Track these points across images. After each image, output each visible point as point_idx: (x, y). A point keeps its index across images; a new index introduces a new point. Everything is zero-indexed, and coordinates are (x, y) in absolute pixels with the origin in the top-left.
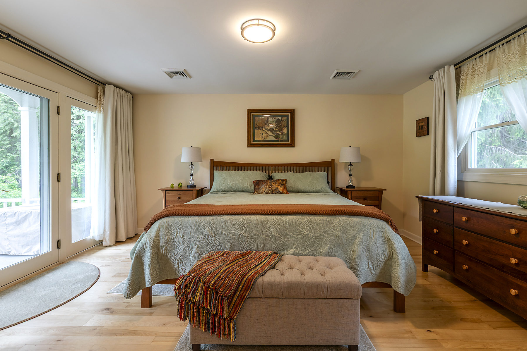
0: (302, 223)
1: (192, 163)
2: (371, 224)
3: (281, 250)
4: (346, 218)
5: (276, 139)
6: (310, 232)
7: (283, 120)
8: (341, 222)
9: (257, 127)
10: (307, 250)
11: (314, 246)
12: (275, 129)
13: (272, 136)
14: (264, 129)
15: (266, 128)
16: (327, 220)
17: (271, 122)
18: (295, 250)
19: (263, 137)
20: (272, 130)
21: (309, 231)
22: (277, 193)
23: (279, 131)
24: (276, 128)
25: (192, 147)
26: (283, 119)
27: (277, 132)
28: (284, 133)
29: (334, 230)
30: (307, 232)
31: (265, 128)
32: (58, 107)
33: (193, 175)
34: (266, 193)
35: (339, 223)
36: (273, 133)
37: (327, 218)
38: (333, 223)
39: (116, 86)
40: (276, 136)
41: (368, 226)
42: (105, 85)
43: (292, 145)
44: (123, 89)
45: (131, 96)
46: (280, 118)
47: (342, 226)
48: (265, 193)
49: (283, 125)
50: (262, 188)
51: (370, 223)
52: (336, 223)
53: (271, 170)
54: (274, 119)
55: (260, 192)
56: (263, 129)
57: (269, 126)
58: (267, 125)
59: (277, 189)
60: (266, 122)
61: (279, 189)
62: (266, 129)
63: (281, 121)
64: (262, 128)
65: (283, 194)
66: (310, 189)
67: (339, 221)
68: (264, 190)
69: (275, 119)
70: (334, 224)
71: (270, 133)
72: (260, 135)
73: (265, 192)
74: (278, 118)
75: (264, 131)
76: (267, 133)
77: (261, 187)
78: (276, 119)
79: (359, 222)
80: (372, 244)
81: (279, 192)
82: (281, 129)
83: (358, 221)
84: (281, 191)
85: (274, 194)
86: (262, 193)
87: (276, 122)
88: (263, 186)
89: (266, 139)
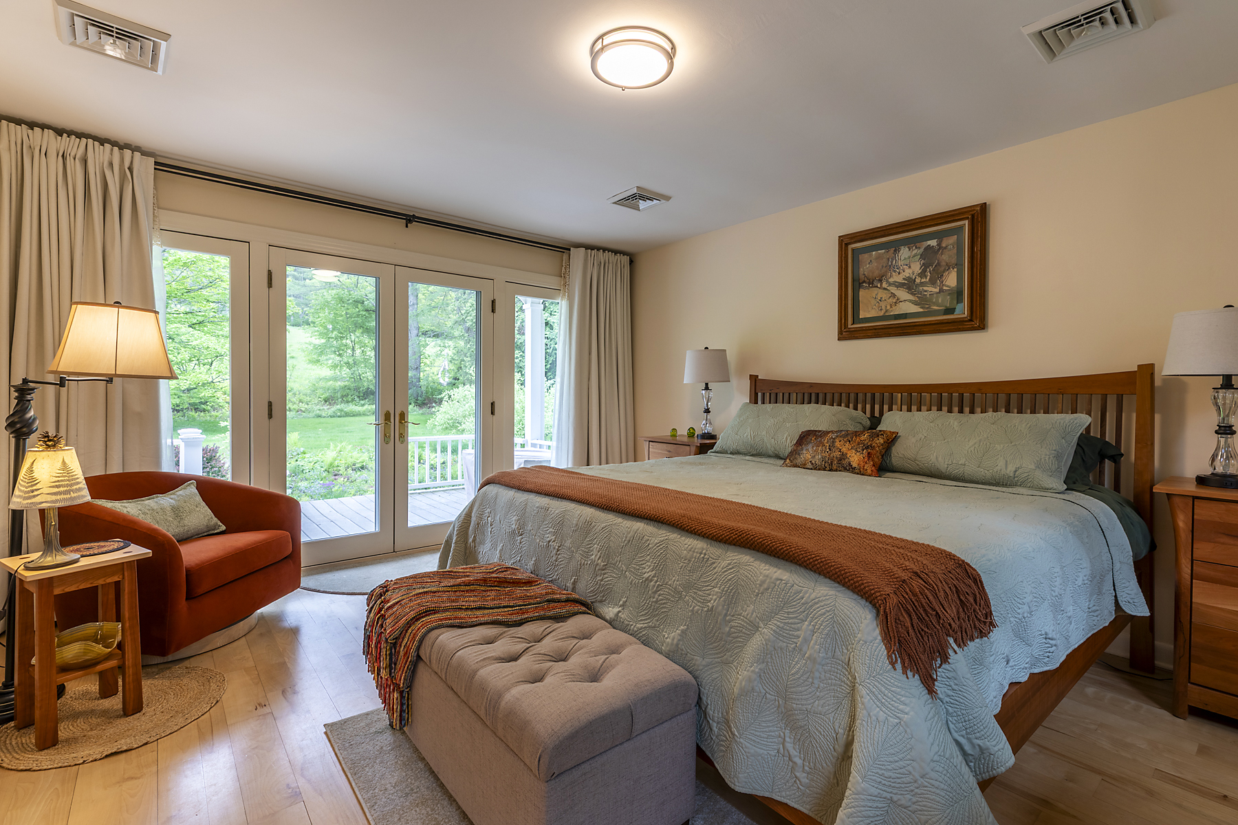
0: (648, 545)
1: (707, 384)
2: (817, 603)
3: (601, 602)
4: (752, 560)
5: (922, 310)
6: (656, 573)
7: (946, 248)
8: (733, 568)
9: (864, 282)
10: (641, 620)
11: (655, 616)
12: (918, 280)
13: (910, 301)
14: (884, 285)
15: (891, 280)
16: (701, 553)
17: (905, 259)
18: (619, 612)
19: (883, 308)
20: (909, 285)
21: (654, 572)
22: (845, 469)
23: (933, 282)
24: (923, 274)
25: (706, 348)
26: (944, 245)
27: (925, 288)
28: (948, 286)
29: (707, 586)
30: (650, 573)
31: (887, 281)
32: (493, 302)
33: (709, 412)
34: (816, 468)
35: (726, 571)
36: (912, 294)
37: (705, 546)
38: (714, 566)
39: (589, 247)
40: (922, 300)
41: (803, 604)
42: (569, 250)
43: (977, 320)
44: (604, 250)
45: (626, 259)
46: (933, 243)
47: (729, 580)
48: (811, 467)
49: (944, 263)
50: (805, 452)
51: (813, 596)
52: (720, 569)
53: (896, 404)
54: (916, 248)
55: (799, 461)
56: (881, 285)
57: (899, 273)
58: (895, 271)
59: (844, 459)
60: (892, 262)
61: (851, 459)
62: (890, 284)
63: (939, 250)
64: (880, 281)
65: (863, 475)
66: (971, 469)
67: (729, 564)
68: (810, 457)
69: (919, 248)
70: (715, 571)
71: (903, 294)
72: (871, 305)
73: (812, 464)
74: (929, 242)
75: (885, 289)
76: (893, 295)
77: (804, 449)
78: (922, 250)
79: (778, 582)
80: (796, 673)
81: (850, 469)
82: (937, 277)
83: (778, 579)
84: (855, 465)
85: (836, 470)
86: (803, 466)
87: (922, 256)
88: (810, 447)
89: (891, 314)
